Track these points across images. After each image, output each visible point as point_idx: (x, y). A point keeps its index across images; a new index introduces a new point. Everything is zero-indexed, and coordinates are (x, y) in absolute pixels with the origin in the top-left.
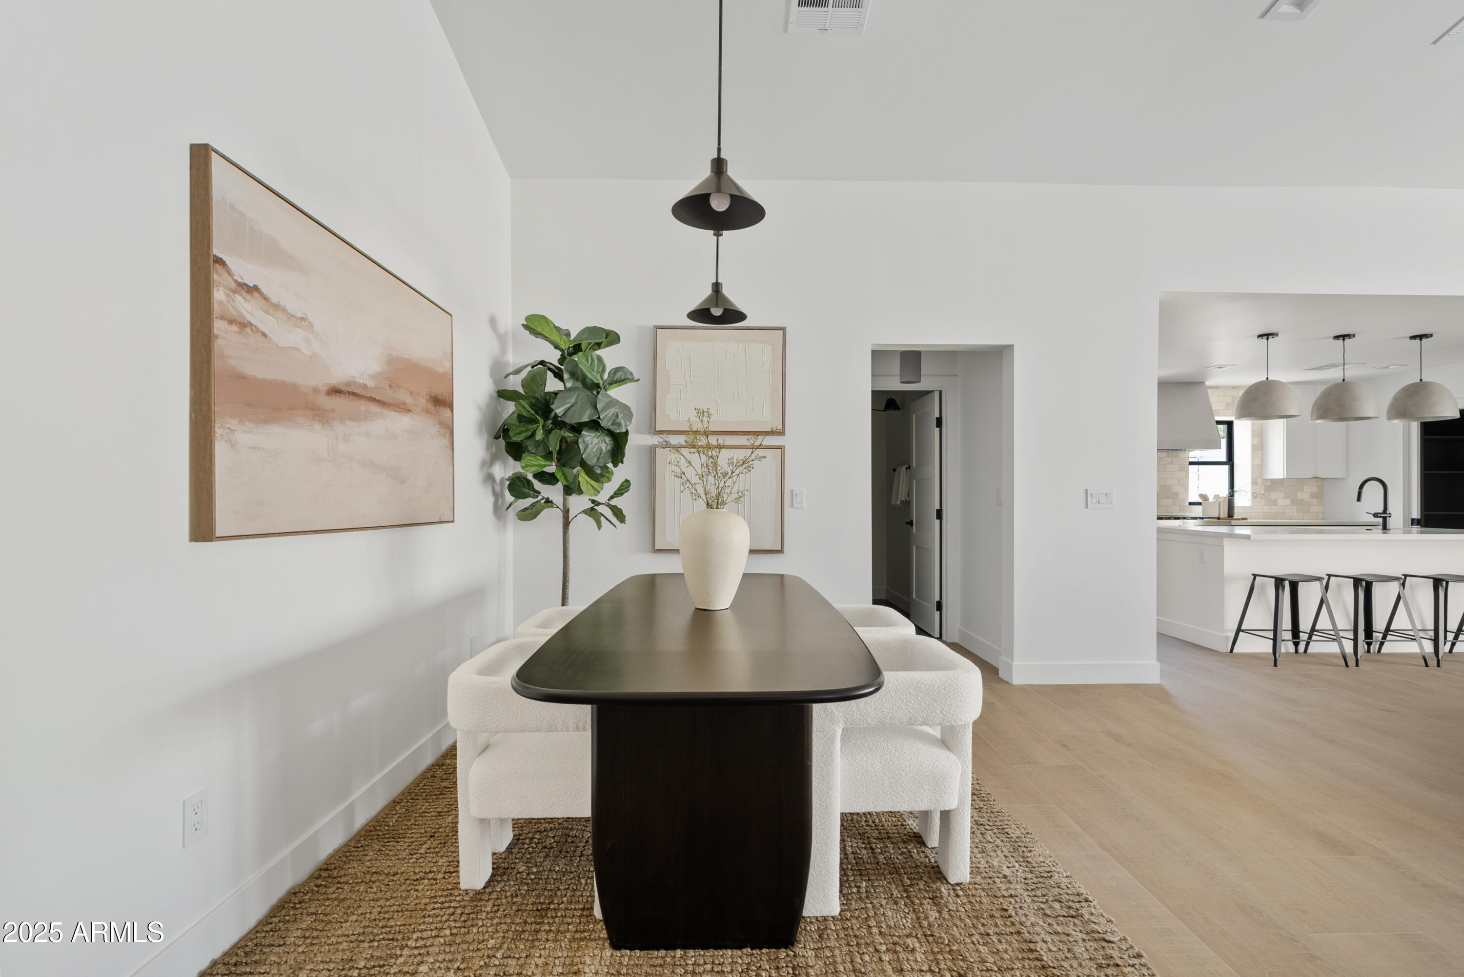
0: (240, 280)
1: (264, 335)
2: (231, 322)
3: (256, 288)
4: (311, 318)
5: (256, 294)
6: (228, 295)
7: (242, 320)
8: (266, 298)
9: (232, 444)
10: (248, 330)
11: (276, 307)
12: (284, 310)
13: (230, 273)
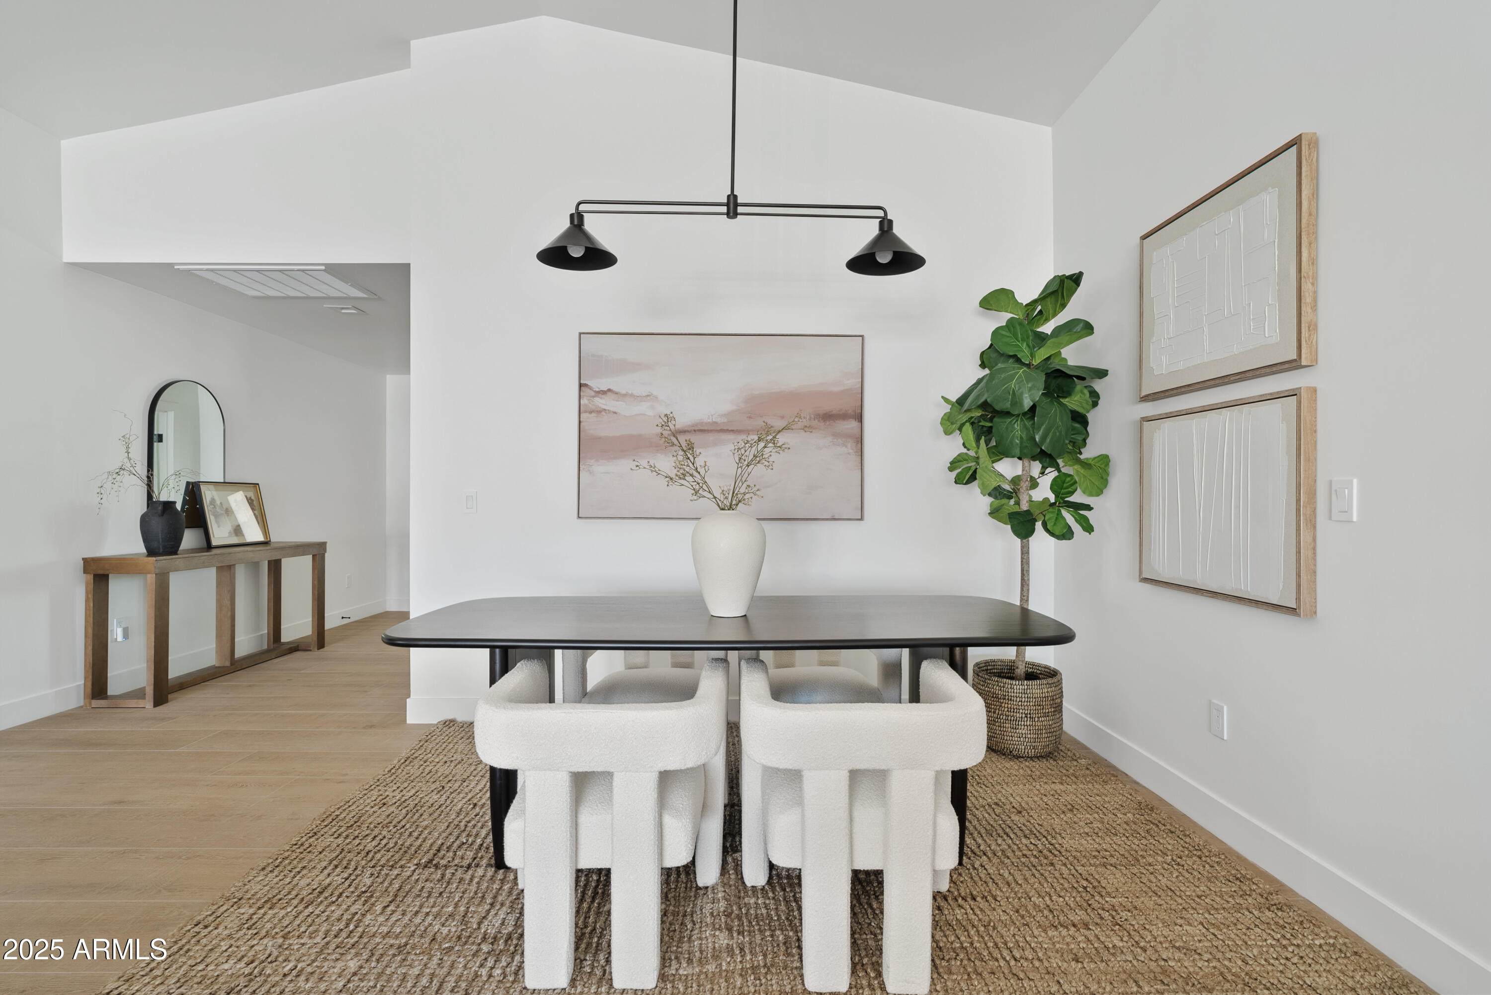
0: (597, 390)
1: (615, 413)
2: (591, 412)
3: (609, 390)
4: (655, 393)
5: (609, 393)
6: (589, 400)
7: (599, 409)
8: (617, 393)
9: (590, 472)
10: (603, 413)
11: (624, 395)
12: (632, 395)
13: (591, 388)
